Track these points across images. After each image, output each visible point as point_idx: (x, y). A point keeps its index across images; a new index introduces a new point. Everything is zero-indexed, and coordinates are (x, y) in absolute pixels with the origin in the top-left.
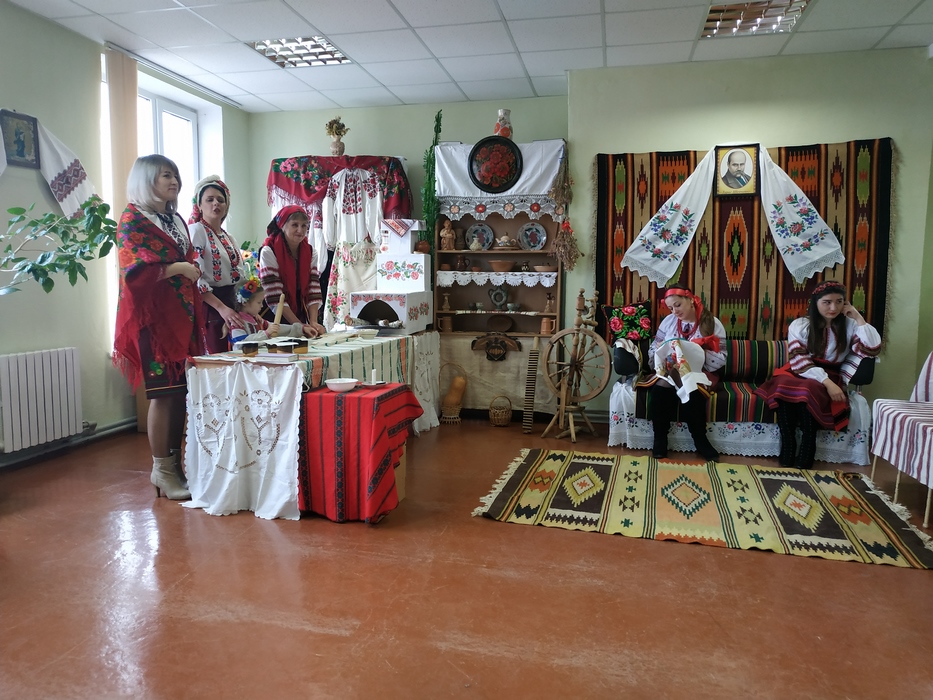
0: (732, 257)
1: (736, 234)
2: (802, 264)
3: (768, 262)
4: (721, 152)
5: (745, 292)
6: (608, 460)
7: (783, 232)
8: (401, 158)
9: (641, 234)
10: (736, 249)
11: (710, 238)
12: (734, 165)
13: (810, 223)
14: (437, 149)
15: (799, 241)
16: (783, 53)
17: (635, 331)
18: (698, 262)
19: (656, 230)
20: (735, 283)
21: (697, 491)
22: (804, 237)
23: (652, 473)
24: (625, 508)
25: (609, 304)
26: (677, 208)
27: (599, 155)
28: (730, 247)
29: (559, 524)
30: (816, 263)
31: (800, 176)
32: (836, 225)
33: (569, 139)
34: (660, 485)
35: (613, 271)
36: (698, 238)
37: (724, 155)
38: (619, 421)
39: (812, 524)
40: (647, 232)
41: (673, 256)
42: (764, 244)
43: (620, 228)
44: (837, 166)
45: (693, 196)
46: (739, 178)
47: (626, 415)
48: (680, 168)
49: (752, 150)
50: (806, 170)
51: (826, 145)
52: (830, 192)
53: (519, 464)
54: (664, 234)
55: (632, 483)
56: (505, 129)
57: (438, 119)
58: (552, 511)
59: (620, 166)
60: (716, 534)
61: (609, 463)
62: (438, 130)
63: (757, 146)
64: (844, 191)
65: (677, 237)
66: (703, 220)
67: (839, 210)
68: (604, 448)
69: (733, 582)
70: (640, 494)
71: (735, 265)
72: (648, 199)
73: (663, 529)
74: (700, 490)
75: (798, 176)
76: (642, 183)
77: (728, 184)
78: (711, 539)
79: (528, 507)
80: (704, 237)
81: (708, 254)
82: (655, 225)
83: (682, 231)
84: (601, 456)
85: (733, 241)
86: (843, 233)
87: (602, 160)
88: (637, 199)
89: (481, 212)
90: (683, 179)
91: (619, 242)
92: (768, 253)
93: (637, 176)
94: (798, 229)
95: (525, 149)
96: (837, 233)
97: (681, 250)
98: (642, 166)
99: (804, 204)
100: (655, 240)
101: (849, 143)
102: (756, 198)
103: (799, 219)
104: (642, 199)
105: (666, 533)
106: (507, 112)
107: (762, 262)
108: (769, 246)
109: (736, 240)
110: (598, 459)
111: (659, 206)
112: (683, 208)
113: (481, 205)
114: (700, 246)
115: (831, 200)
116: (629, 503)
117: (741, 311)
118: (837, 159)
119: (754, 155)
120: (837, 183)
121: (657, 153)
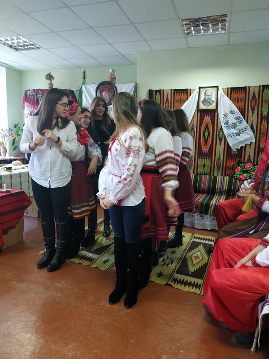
0: (205, 137)
1: (207, 127)
2: (235, 142)
3: (220, 140)
4: (202, 90)
5: (210, 154)
7: (227, 127)
8: (74, 90)
10: (206, 134)
11: (195, 129)
12: (207, 95)
13: (240, 123)
14: (83, 86)
15: (235, 131)
20: (205, 150)
22: (237, 130)
27: (149, 90)
28: (204, 133)
30: (242, 142)
31: (236, 101)
32: (252, 124)
33: (137, 83)
42: (219, 132)
44: (254, 97)
45: (188, 109)
46: (209, 102)
48: (183, 96)
49: (216, 89)
50: (239, 98)
51: (249, 87)
52: (250, 109)
56: (112, 78)
57: (84, 73)
59: (158, 95)
62: (84, 78)
63: (217, 87)
64: (256, 109)
66: (192, 120)
67: (253, 118)
71: (206, 141)
76: (167, 103)
77: (204, 104)
80: (193, 128)
85: (205, 131)
86: (255, 128)
90: (184, 102)
92: (221, 136)
93: (165, 100)
94: (234, 126)
96: (252, 128)
98: (167, 95)
99: (238, 114)
101: (260, 86)
102: (216, 111)
103: (235, 121)
106: (114, 71)
107: (218, 140)
108: (221, 133)
109: (207, 130)
115: (250, 113)
117: (207, 162)
118: (254, 93)
119: (216, 91)
120: (253, 105)
121: (174, 89)
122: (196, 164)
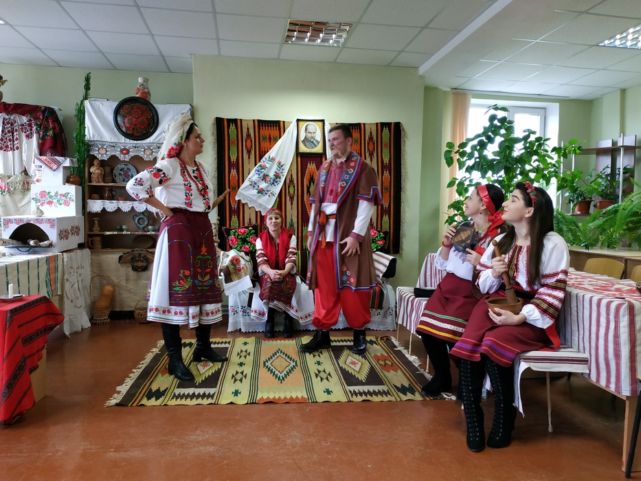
1: (312, 180)
4: (301, 123)
6: (226, 343)
8: (56, 108)
9: (249, 177)
11: (295, 182)
12: (309, 132)
14: (87, 103)
16: (338, 61)
17: (247, 246)
18: (288, 198)
19: (259, 175)
21: (288, 360)
23: (257, 352)
24: (236, 380)
25: (228, 226)
26: (273, 160)
27: (217, 118)
28: (308, 188)
29: (183, 402)
33: (195, 104)
34: (263, 359)
35: (230, 203)
36: (288, 181)
37: (303, 126)
38: (235, 312)
39: (362, 377)
40: (253, 176)
41: (271, 193)
43: (234, 172)
44: (371, 138)
45: (283, 152)
46: (312, 142)
47: (240, 307)
48: (274, 132)
49: (320, 123)
51: (364, 124)
52: (367, 154)
53: (155, 354)
54: (265, 178)
55: (242, 360)
56: (144, 92)
57: (88, 79)
58: (177, 391)
59: (232, 127)
60: (300, 393)
61: (227, 345)
62: (87, 87)
63: (323, 121)
64: (375, 154)
65: (274, 180)
66: (290, 169)
68: (225, 334)
69: (312, 431)
70: (248, 370)
72: (253, 152)
73: (263, 395)
74: (291, 359)
76: (249, 141)
77: (305, 145)
78: (297, 398)
79: (158, 390)
80: (291, 181)
81: (294, 192)
82: (258, 171)
83: (277, 176)
84: (221, 340)
85: (310, 185)
87: (219, 121)
88: (245, 152)
89: (125, 154)
90: (276, 140)
91: (233, 183)
93: (245, 135)
95: (160, 108)
97: (277, 189)
98: (248, 129)
100: (259, 181)
101: (377, 124)
102: (324, 156)
104: (249, 152)
105: (265, 397)
106: (146, 80)
110: (218, 343)
111: (261, 158)
112: (277, 160)
113: (125, 149)
114: (289, 187)
116: (239, 376)
118: (371, 133)
119: (321, 127)
120: (371, 149)
121: (258, 120)
122: (300, 235)
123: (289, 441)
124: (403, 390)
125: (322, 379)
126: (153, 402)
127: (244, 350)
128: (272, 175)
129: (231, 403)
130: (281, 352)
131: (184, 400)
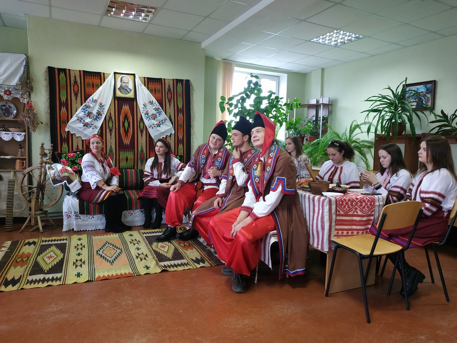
0: (125, 128)
1: (126, 117)
2: (157, 133)
3: (142, 131)
4: (117, 76)
5: (132, 146)
6: (63, 240)
7: (148, 117)
9: (76, 114)
10: (126, 124)
11: (113, 118)
12: (124, 82)
13: (159, 114)
15: (155, 123)
16: (144, 32)
17: (76, 167)
18: (108, 130)
19: (85, 112)
20: (127, 141)
21: (115, 249)
22: (157, 121)
23: (90, 243)
24: (76, 266)
25: (59, 151)
26: (95, 101)
27: (49, 67)
28: (123, 123)
29: (36, 285)
30: (163, 133)
31: (154, 92)
32: (170, 116)
33: (29, 54)
34: (95, 250)
35: (61, 133)
36: (107, 118)
37: (119, 77)
38: (69, 217)
39: (170, 255)
40: (80, 113)
41: (95, 126)
42: (140, 123)
43: (64, 110)
44: (169, 90)
45: (103, 95)
46: (126, 90)
47: (73, 213)
48: (96, 81)
49: (132, 76)
50: (156, 89)
51: (164, 79)
52: (167, 101)
53: (4, 252)
54: (89, 115)
55: (79, 251)
58: (30, 278)
59: (62, 75)
60: (127, 270)
61: (65, 241)
63: (134, 75)
64: (172, 101)
65: (96, 117)
66: (109, 109)
67: (171, 110)
68: (61, 233)
69: (139, 294)
70: (85, 256)
71: (126, 132)
72: (79, 95)
73: (100, 273)
74: (117, 248)
75: (153, 91)
76: (76, 86)
77: (121, 92)
78: (125, 274)
79: (13, 279)
80: (110, 118)
81: (113, 126)
82: (84, 109)
83: (99, 114)
84: (59, 238)
85: (125, 121)
86: (173, 120)
87: (51, 71)
88: (73, 95)
90: (98, 87)
91: (64, 117)
92: (142, 127)
93: (72, 82)
94: (154, 117)
96: (171, 120)
97: (99, 123)
98: (75, 77)
99: (156, 105)
100: (85, 117)
101: (173, 80)
102: (135, 100)
103: (154, 112)
104: (76, 95)
105: (101, 276)
107: (139, 131)
108: (142, 124)
109: (126, 120)
110: (58, 240)
111: (86, 100)
112: (99, 102)
114: (108, 122)
115: (168, 105)
116: (79, 263)
117: (130, 155)
118: (169, 86)
119: (133, 79)
120: (170, 97)
121: (83, 71)
122: (118, 158)
123: (123, 303)
124: (197, 261)
125: (141, 259)
126: (10, 288)
127: (79, 244)
128: (95, 112)
129: (75, 283)
130: (109, 243)
131: (37, 284)
